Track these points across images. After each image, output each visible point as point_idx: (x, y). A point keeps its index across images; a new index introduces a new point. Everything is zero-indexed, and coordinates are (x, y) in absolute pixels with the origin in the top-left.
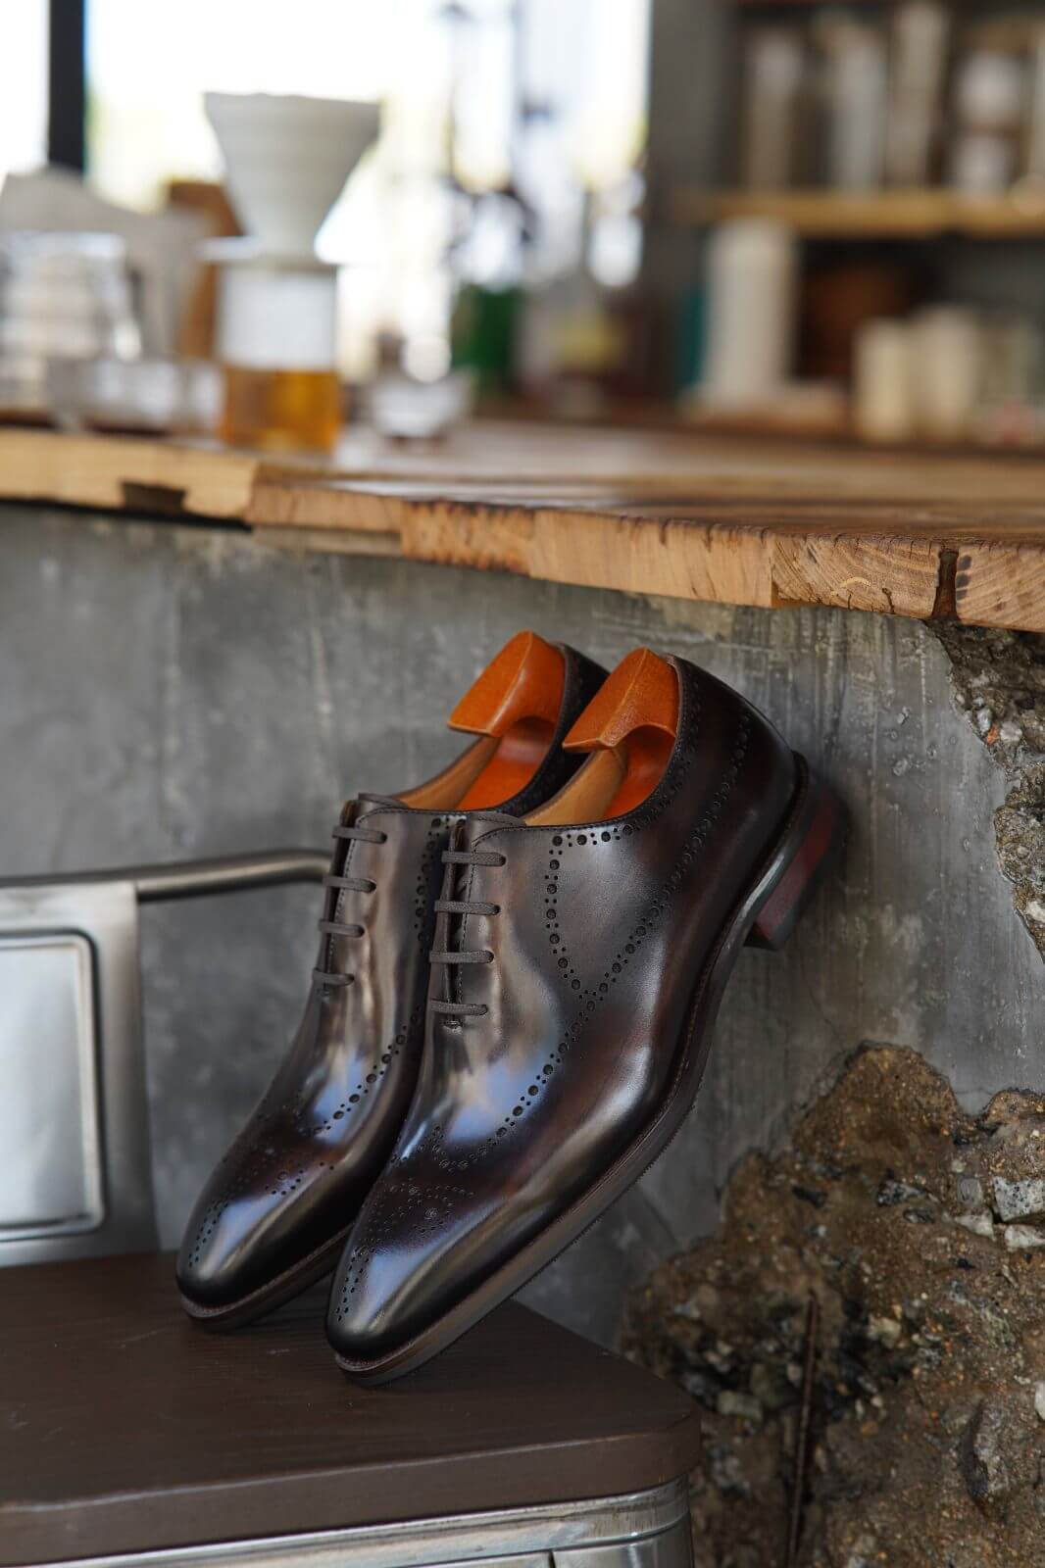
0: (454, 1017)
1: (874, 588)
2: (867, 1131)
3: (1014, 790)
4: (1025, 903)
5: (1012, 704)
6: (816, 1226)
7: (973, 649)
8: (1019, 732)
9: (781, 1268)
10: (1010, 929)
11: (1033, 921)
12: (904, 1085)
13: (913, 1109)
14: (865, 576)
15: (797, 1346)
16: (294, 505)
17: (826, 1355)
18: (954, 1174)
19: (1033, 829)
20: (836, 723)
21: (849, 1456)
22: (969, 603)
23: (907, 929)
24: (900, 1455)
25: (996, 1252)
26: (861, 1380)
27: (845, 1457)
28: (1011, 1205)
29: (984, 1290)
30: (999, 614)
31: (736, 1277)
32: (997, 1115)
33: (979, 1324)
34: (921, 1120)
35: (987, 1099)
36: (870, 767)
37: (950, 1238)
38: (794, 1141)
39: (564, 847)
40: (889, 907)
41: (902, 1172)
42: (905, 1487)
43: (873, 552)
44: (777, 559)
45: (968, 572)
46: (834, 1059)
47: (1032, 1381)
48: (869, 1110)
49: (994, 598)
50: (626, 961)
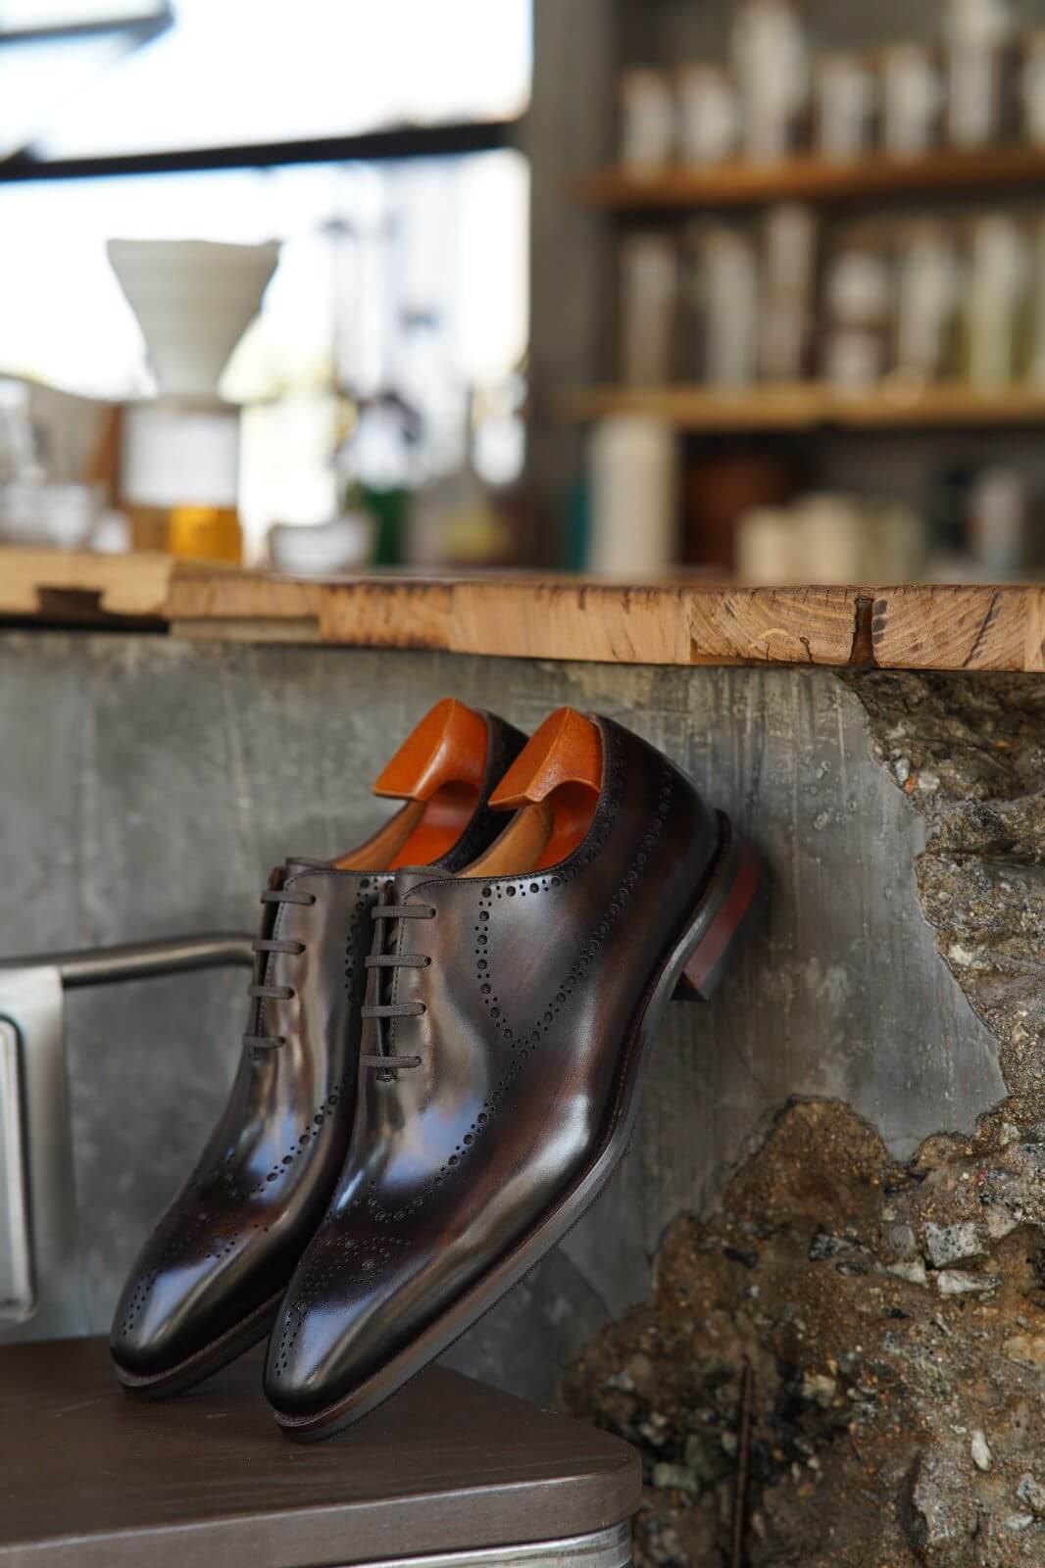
0: (387, 1070)
1: (792, 639)
2: (797, 1186)
3: (935, 836)
4: (948, 946)
5: (929, 754)
6: (748, 1287)
7: (889, 702)
8: (937, 781)
9: (714, 1333)
10: (934, 974)
11: (957, 965)
12: (833, 1137)
13: (843, 1160)
14: (782, 627)
15: (731, 1413)
16: (212, 597)
17: (761, 1421)
18: (886, 1222)
19: (953, 874)
20: (756, 782)
21: (787, 1519)
22: (887, 646)
23: (832, 980)
24: (838, 1514)
25: (930, 1300)
26: (797, 1441)
27: (783, 1520)
28: (942, 1249)
29: (918, 1339)
30: (915, 655)
31: (669, 1344)
32: (926, 1161)
33: (914, 1373)
34: (851, 1171)
35: (916, 1144)
36: (790, 822)
37: (883, 1288)
38: (725, 1202)
39: (493, 898)
40: (814, 960)
41: (833, 1225)
42: (844, 1545)
43: (789, 602)
44: (695, 615)
45: (885, 616)
46: (764, 1116)
47: (968, 1431)
48: (798, 1165)
49: (910, 639)
50: (557, 1010)
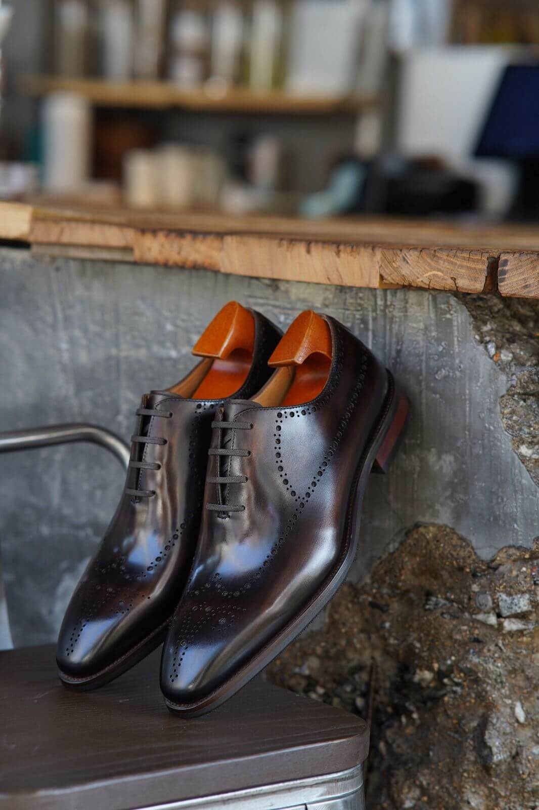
0: (224, 513)
1: (446, 277)
2: (417, 571)
3: (512, 386)
4: (518, 446)
6: (384, 622)
8: (511, 355)
9: (358, 646)
10: (510, 460)
11: (523, 456)
12: (442, 545)
13: (448, 558)
14: (439, 270)
15: (363, 688)
17: (382, 692)
18: (474, 592)
19: (521, 406)
21: (402, 747)
22: (507, 285)
23: (445, 461)
24: (434, 744)
25: (496, 633)
26: (407, 704)
27: (399, 746)
28: (509, 608)
29: (488, 654)
31: (333, 651)
32: (500, 560)
33: (486, 672)
34: (452, 564)
35: (495, 552)
36: (421, 374)
37: (469, 626)
38: (372, 577)
39: (283, 418)
40: (433, 450)
41: (438, 592)
42: (440, 762)
43: (445, 257)
44: (383, 261)
45: (506, 268)
46: (400, 531)
47: (513, 701)
48: (418, 559)
49: (523, 282)
50: (318, 481)
